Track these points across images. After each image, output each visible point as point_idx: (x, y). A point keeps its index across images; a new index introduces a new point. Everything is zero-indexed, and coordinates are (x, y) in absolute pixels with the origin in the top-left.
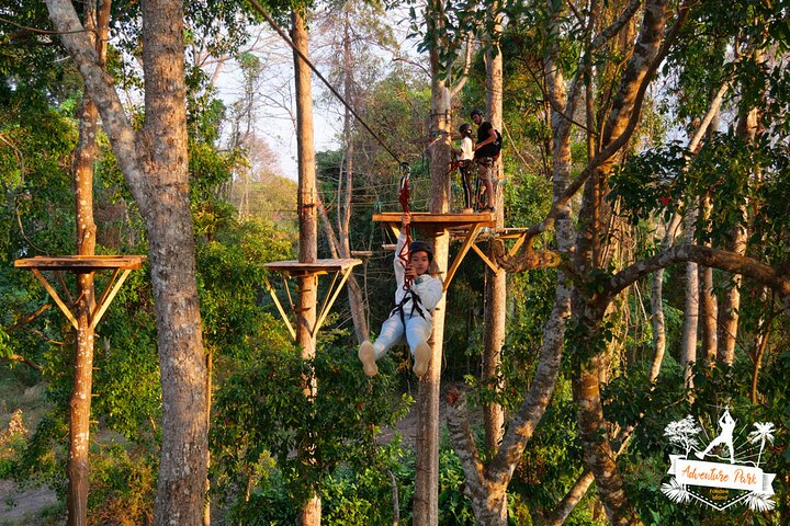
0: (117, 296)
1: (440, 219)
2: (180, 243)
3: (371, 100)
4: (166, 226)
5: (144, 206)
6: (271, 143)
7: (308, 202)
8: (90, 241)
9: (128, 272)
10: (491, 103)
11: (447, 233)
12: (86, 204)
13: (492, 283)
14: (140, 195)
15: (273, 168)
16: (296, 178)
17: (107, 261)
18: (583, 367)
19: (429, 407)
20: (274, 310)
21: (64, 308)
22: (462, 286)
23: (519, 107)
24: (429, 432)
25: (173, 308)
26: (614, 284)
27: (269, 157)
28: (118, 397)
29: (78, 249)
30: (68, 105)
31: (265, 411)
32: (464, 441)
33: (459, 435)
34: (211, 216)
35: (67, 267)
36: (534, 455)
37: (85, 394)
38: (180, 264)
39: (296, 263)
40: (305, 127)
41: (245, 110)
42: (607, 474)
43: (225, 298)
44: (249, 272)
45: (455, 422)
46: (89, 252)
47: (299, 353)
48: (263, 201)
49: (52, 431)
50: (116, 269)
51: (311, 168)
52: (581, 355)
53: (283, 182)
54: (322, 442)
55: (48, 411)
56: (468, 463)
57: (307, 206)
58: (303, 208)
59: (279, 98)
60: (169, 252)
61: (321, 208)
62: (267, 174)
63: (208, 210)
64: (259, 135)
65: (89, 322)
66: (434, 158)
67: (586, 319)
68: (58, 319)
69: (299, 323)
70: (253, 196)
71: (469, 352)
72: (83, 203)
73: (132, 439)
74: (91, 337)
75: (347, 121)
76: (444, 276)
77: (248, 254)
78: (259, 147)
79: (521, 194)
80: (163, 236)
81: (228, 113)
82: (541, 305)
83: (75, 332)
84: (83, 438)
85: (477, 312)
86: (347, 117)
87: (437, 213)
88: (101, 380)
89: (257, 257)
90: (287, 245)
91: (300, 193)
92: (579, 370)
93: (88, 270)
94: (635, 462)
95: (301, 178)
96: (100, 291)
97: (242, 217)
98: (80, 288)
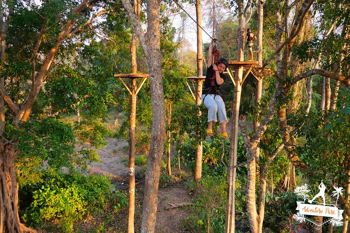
0: (143, 86)
1: (240, 63)
2: (157, 67)
3: (221, 27)
4: (153, 62)
5: (147, 56)
6: (190, 40)
7: (200, 58)
8: (135, 69)
9: (146, 79)
10: (259, 27)
11: (242, 67)
12: (134, 58)
13: (257, 84)
14: (146, 52)
15: (190, 48)
16: (197, 51)
17: (140, 75)
18: (281, 108)
19: (235, 121)
20: (190, 92)
21: (128, 88)
22: (248, 85)
23: (268, 28)
24: (235, 129)
25: (155, 86)
26: (292, 82)
27: (189, 45)
28: (144, 116)
29: (132, 72)
30: (129, 29)
31: (185, 120)
32: (244, 131)
33: (243, 129)
34: (171, 63)
35: (129, 77)
36: (266, 137)
37: (134, 114)
38: (157, 73)
39: (196, 77)
40: (199, 34)
41: (182, 30)
42: (287, 141)
43: (174, 87)
44: (182, 80)
45: (241, 125)
46: (135, 73)
47: (197, 103)
48: (187, 59)
49: (126, 125)
50: (142, 77)
51: (201, 48)
52: (280, 104)
53: (193, 53)
54: (201, 130)
55: (125, 119)
56: (245, 137)
57: (200, 60)
58: (198, 60)
59: (192, 26)
60: (154, 69)
61: (205, 60)
62: (189, 50)
63: (170, 61)
64: (186, 38)
65: (135, 93)
66: (239, 43)
67: (282, 93)
68: (127, 92)
69: (197, 95)
70: (184, 57)
71: (250, 106)
72: (133, 58)
73: (148, 128)
74: (136, 98)
75: (213, 33)
76: (241, 81)
77: (182, 74)
78: (186, 42)
79: (268, 56)
80: (152, 64)
81: (177, 31)
82: (270, 89)
83: (131, 96)
84: (133, 126)
85: (253, 94)
86: (213, 32)
87: (239, 60)
88: (139, 110)
89: (185, 75)
90: (194, 72)
91: (197, 55)
92: (279, 109)
93: (135, 78)
94: (295, 138)
95: (198, 51)
96: (138, 84)
97: (181, 63)
98: (132, 83)
